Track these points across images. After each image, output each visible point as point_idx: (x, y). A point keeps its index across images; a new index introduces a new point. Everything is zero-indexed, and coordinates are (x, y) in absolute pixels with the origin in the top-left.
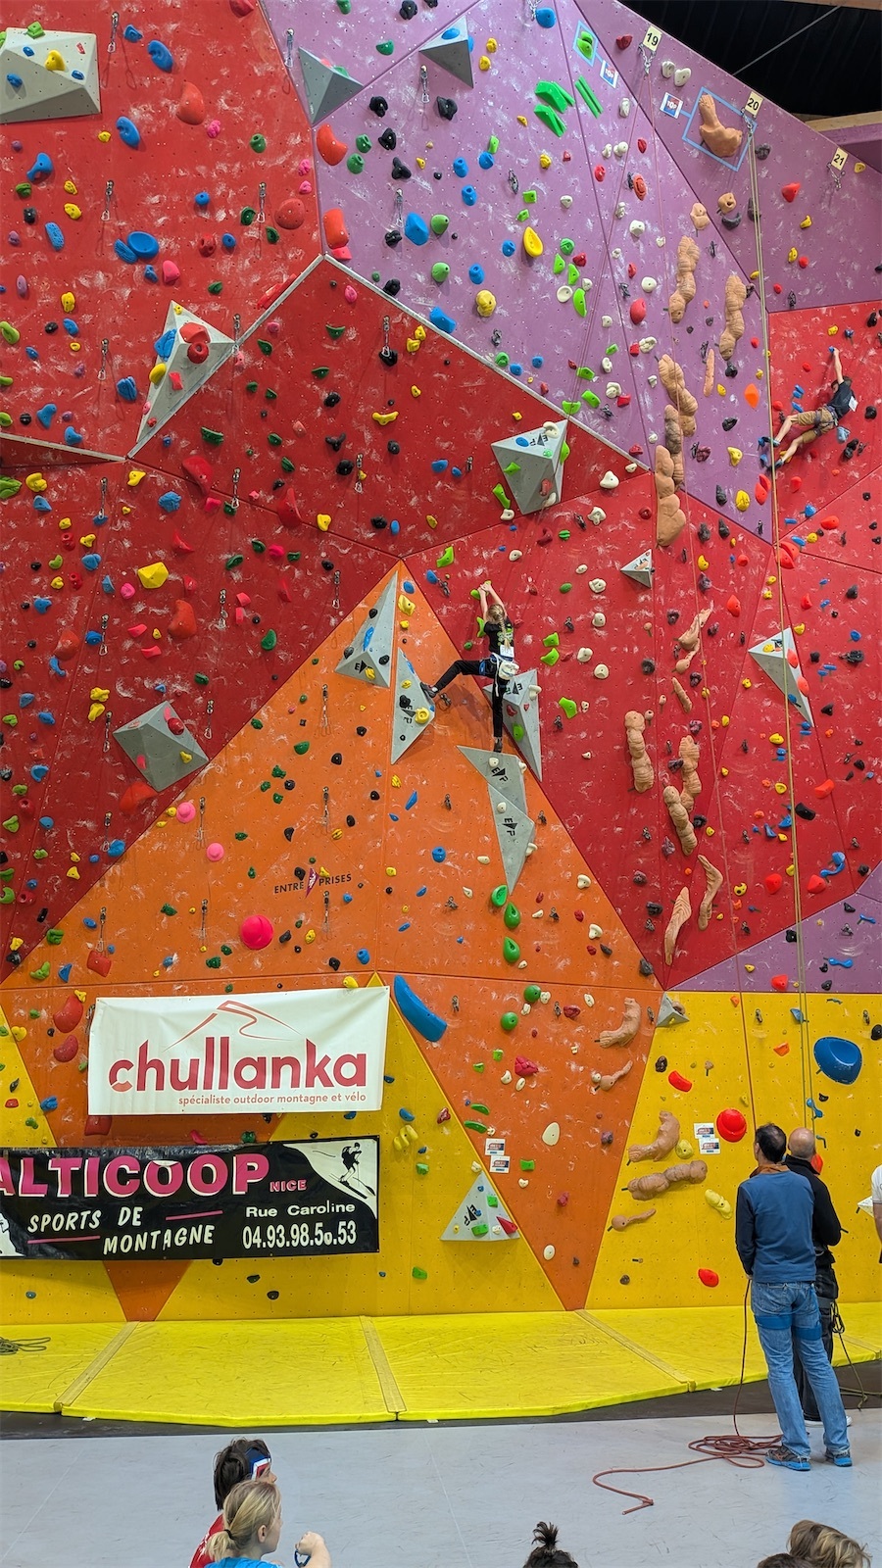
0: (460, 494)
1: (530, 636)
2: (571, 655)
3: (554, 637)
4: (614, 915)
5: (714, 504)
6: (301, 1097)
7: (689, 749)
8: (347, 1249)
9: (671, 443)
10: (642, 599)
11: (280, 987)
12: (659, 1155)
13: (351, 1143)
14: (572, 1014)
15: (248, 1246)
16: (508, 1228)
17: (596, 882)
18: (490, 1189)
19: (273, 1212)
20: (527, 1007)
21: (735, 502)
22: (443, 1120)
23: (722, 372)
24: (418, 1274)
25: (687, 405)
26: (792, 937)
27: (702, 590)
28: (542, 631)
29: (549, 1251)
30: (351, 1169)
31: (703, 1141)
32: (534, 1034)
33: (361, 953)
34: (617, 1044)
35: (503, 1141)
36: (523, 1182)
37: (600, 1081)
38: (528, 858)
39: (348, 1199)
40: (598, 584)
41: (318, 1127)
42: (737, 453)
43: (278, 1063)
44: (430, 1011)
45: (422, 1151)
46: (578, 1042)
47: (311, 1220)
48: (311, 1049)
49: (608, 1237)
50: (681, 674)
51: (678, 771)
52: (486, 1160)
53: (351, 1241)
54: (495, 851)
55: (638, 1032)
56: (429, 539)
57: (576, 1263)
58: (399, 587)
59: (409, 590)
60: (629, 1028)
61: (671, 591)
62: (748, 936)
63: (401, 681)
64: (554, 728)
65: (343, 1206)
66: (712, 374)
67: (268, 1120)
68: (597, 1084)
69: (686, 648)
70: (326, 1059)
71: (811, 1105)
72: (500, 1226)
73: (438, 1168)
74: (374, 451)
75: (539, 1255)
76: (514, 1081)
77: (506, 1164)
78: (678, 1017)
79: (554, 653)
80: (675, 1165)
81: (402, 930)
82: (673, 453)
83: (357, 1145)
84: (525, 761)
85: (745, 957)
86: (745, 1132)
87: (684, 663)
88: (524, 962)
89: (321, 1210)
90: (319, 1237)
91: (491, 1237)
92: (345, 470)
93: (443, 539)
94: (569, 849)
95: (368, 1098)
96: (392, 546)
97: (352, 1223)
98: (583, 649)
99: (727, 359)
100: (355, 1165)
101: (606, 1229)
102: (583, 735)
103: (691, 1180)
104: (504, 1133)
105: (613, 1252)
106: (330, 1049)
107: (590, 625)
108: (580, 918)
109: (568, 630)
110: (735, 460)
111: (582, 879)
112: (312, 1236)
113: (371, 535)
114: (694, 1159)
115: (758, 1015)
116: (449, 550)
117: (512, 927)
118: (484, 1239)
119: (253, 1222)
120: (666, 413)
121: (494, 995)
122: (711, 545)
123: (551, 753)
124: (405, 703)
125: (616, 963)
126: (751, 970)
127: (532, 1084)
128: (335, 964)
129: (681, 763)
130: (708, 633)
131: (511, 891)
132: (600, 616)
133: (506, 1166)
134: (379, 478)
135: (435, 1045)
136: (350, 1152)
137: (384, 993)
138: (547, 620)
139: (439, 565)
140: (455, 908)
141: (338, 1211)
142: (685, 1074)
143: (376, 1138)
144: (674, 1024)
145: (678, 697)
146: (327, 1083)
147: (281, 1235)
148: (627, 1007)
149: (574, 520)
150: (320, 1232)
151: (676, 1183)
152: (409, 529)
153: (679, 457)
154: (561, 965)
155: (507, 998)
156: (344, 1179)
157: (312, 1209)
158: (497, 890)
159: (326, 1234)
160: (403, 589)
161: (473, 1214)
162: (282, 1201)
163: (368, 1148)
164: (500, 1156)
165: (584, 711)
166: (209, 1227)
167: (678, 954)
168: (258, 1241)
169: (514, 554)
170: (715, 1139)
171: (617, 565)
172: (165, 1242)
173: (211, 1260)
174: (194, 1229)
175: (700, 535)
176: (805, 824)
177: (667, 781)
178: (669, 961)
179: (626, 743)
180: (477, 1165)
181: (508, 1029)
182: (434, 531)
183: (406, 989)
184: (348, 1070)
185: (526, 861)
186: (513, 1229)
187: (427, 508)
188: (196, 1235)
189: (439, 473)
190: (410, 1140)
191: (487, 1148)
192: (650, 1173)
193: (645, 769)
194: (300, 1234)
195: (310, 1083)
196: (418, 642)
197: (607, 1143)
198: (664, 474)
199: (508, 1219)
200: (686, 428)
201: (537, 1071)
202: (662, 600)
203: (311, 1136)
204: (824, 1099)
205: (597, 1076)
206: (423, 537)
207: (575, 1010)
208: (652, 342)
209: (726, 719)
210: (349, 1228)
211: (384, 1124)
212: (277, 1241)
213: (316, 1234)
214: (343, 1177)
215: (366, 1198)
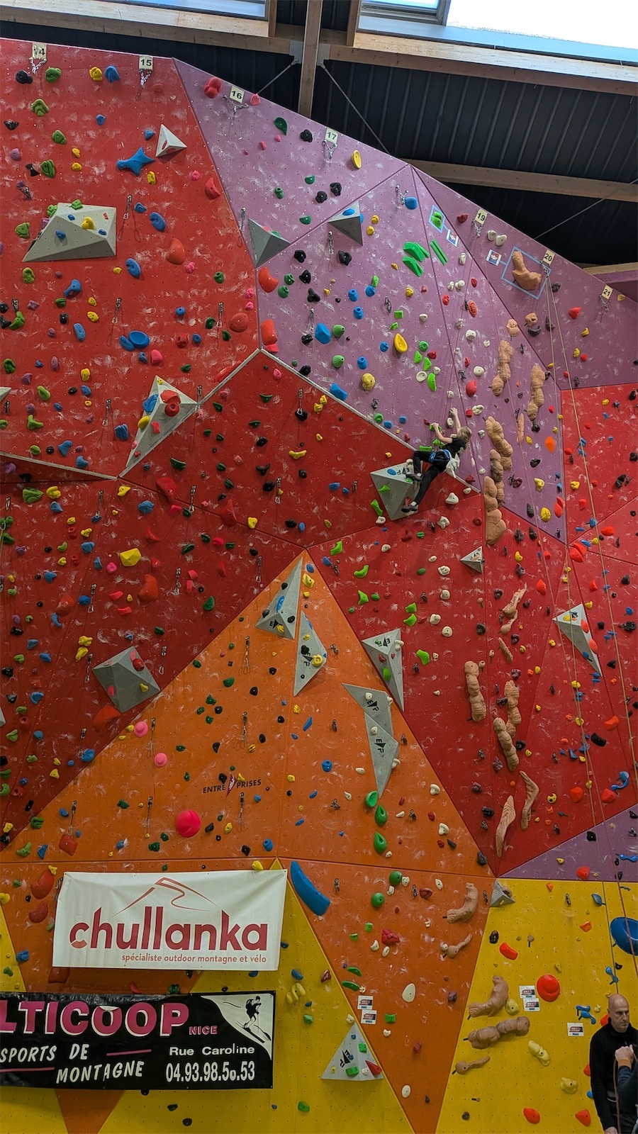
0: (348, 505)
1: (396, 605)
2: (425, 619)
3: (413, 606)
4: (457, 816)
5: (526, 517)
6: (216, 958)
7: (511, 688)
8: (247, 1085)
9: (495, 475)
10: (476, 581)
11: (204, 869)
12: (492, 1011)
13: (253, 996)
14: (426, 895)
15: (169, 1080)
16: (374, 1070)
17: (444, 790)
18: (361, 1037)
19: (190, 1052)
20: (392, 888)
21: (540, 515)
22: (325, 979)
23: (529, 429)
24: (303, 1108)
25: (506, 450)
26: (592, 837)
27: (519, 576)
28: (404, 601)
29: (406, 1090)
30: (253, 1018)
31: (526, 1000)
32: (397, 911)
33: (266, 842)
34: (460, 920)
35: (371, 998)
36: (387, 1032)
37: (447, 950)
38: (393, 770)
39: (248, 1043)
40: (445, 569)
41: (229, 983)
42: (541, 482)
43: (200, 929)
44: (317, 890)
45: (309, 1005)
46: (430, 917)
47: (220, 1059)
48: (225, 918)
49: (453, 1079)
50: (504, 635)
51: (504, 707)
52: (358, 1013)
53: (251, 1078)
54: (369, 764)
55: (476, 910)
56: (326, 535)
57: (427, 1101)
58: (303, 568)
59: (311, 570)
60: (470, 907)
61: (496, 576)
62: (559, 835)
63: (303, 634)
64: (413, 671)
65: (245, 1049)
66: (522, 430)
67: (190, 976)
68: (445, 953)
69: (508, 617)
70: (237, 928)
71: (609, 973)
72: (368, 1069)
73: (320, 1019)
74: (289, 476)
75: (398, 1093)
76: (381, 949)
77: (374, 1017)
78: (507, 900)
79: (413, 617)
80: (504, 1020)
81: (298, 824)
82: (496, 481)
83: (258, 998)
84: (391, 696)
85: (556, 852)
86: (559, 994)
87: (506, 627)
88: (390, 853)
89: (229, 1051)
90: (225, 1073)
91: (360, 1077)
92: (269, 488)
93: (335, 536)
94: (424, 764)
95: (268, 960)
96: (299, 540)
97: (252, 1063)
98: (434, 615)
99: (533, 420)
100: (255, 1014)
101: (452, 1072)
102: (434, 678)
103: (517, 1033)
104: (372, 991)
105: (456, 1091)
106: (240, 920)
107: (439, 598)
108: (432, 818)
109: (423, 601)
110: (540, 487)
111: (434, 788)
112: (220, 1072)
113: (285, 532)
114: (519, 1015)
115: (567, 898)
116: (339, 544)
117: (381, 824)
118: (355, 1079)
119: (175, 1060)
120: (491, 454)
121: (366, 878)
122: (524, 544)
123: (411, 690)
124: (305, 650)
125: (459, 854)
126: (561, 862)
127: (395, 951)
128: (246, 851)
129: (507, 700)
130: (523, 606)
131: (380, 795)
132: (446, 592)
133: (374, 1019)
134: (292, 494)
135: (320, 918)
136: (253, 1004)
137: (282, 875)
138: (408, 593)
139: (332, 553)
140: (338, 808)
141: (241, 1052)
142: (513, 945)
143: (273, 993)
144: (504, 905)
145: (503, 652)
146: (237, 947)
147: (196, 1072)
148: (468, 890)
149: (428, 525)
150: (227, 1070)
151: (507, 1035)
152: (312, 528)
153: (501, 484)
154: (417, 855)
155: (377, 881)
156: (247, 1026)
157: (221, 1050)
158: (370, 794)
159: (231, 1071)
160: (306, 570)
161: (347, 1058)
162: (197, 1043)
163: (266, 1000)
164: (369, 1010)
165: (435, 660)
166: (141, 1063)
167: (506, 849)
168: (178, 1076)
169: (385, 547)
170: (535, 999)
171: (458, 556)
172: (105, 1074)
173: (140, 1091)
174: (128, 1064)
175: (516, 537)
176: (598, 749)
177: (496, 714)
178: (499, 854)
179: (465, 685)
180: (351, 1017)
181: (377, 906)
182: (329, 530)
183: (299, 872)
184: (254, 937)
185: (392, 773)
186: (379, 1071)
187: (324, 514)
188: (129, 1069)
189: (334, 490)
190: (299, 995)
191: (359, 1003)
192: (485, 1026)
193: (479, 704)
194: (211, 1071)
195: (223, 947)
196: (316, 607)
197: (453, 1001)
198: (491, 495)
199: (375, 1062)
200: (505, 465)
201: (398, 941)
202: (490, 582)
203: (223, 990)
204: (618, 967)
205: (445, 946)
206: (321, 534)
207: (428, 892)
208: (481, 408)
209: (538, 669)
210: (249, 1067)
211: (280, 982)
212: (193, 1076)
213: (224, 1071)
214: (246, 1024)
215: (263, 1042)
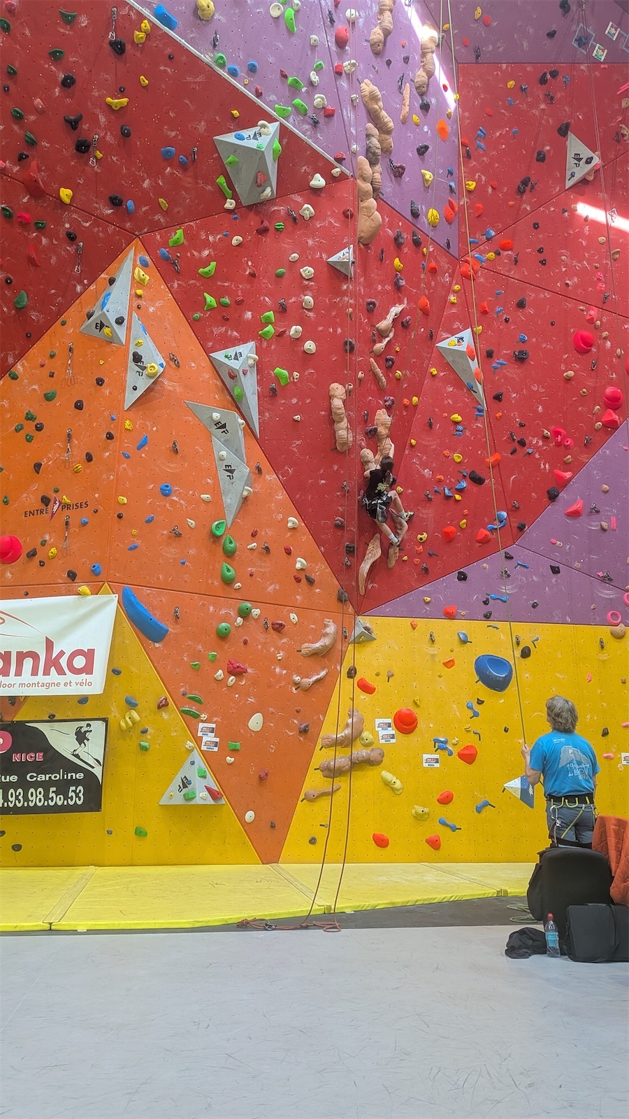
0: (188, 181)
1: (250, 313)
2: (284, 332)
3: (271, 314)
4: (317, 552)
5: (409, 217)
6: (38, 683)
7: (383, 417)
8: (75, 809)
9: (371, 155)
10: (345, 287)
11: (26, 595)
12: (348, 742)
13: (84, 724)
14: (278, 628)
16: (214, 795)
17: (303, 525)
18: (200, 762)
19: (14, 778)
20: (240, 620)
21: (427, 217)
22: (162, 706)
23: (417, 105)
24: (140, 833)
25: (385, 124)
26: (462, 577)
27: (398, 288)
28: (259, 308)
29: (250, 816)
30: (83, 745)
31: (382, 733)
32: (245, 642)
33: (94, 566)
34: (315, 654)
35: (214, 726)
36: (230, 760)
37: (299, 683)
38: (245, 499)
39: (78, 769)
40: (307, 271)
41: (56, 709)
42: (428, 175)
43: (21, 656)
44: (155, 619)
45: (145, 732)
46: (282, 651)
47: (46, 785)
48: (49, 645)
49: (301, 807)
50: (378, 356)
51: (373, 437)
52: (198, 741)
53: (79, 803)
54: (216, 491)
55: (333, 646)
56: (162, 220)
57: (273, 826)
58: (135, 261)
59: (145, 265)
60: (325, 641)
61: (369, 284)
62: (426, 574)
63: (136, 339)
64: (270, 393)
65: (74, 775)
66: (407, 103)
67: (13, 704)
68: (297, 685)
69: (382, 335)
70: (62, 653)
71: (470, 708)
72: (207, 793)
73: (157, 746)
74: (109, 134)
75: (241, 819)
76: (225, 679)
77: (216, 744)
78: (367, 637)
79: (270, 328)
80: (360, 752)
81: (131, 549)
82: (372, 164)
83: (89, 725)
84: (243, 418)
85: (422, 591)
86: (416, 726)
87: (380, 346)
88: (239, 584)
89: (56, 777)
90: (52, 798)
91: (198, 801)
92: (83, 148)
93: (175, 223)
94: (281, 495)
95: (94, 684)
96: (129, 224)
97: (80, 788)
98: (294, 327)
99: (422, 95)
100: (85, 741)
101: (300, 799)
102: (294, 401)
103: (369, 763)
104: (215, 719)
105: (305, 818)
106: (65, 646)
107: (300, 306)
108: (288, 552)
109: (282, 310)
110: (427, 181)
111: (291, 521)
112: (46, 797)
113: (110, 212)
114: (373, 747)
115: (431, 636)
116: (180, 232)
117: (230, 555)
118: (193, 802)
120: (367, 129)
121: (211, 608)
122: (406, 250)
123: (267, 414)
124: (137, 358)
125: (318, 590)
126: (427, 601)
127: (241, 681)
128: (72, 576)
129: (376, 430)
130: (401, 323)
131: (229, 525)
132: (309, 299)
133: (216, 746)
134: (114, 159)
135: (157, 645)
136: (83, 730)
137: (113, 600)
138: (264, 299)
139: (171, 244)
140: (179, 535)
141: (69, 778)
142: (371, 680)
143: (105, 720)
144: (363, 641)
145: (375, 375)
146: (61, 672)
147: (20, 797)
148: (326, 626)
149: (288, 214)
150: (54, 795)
151: (359, 764)
152: (144, 209)
153: (378, 168)
154: (271, 589)
155: (223, 612)
156: (76, 753)
157: (48, 776)
158: (216, 523)
159: (58, 797)
160: (138, 263)
161: (185, 783)
162: (21, 769)
164: (210, 737)
165: (296, 380)
167: (370, 587)
168: (0, 801)
169: (236, 240)
170: (391, 731)
171: (324, 256)
175: (396, 239)
176: (475, 488)
177: (363, 444)
178: (362, 591)
179: (330, 410)
180: (190, 744)
181: (223, 637)
182: (166, 213)
183: (132, 598)
184: (80, 662)
185: (243, 503)
186: (219, 796)
187: (159, 192)
189: (169, 160)
190: (134, 723)
191: (200, 730)
192: (341, 758)
193: (343, 431)
194: (37, 796)
195: (46, 673)
196: (151, 309)
197: (304, 731)
198: (364, 180)
199: (215, 787)
200: (384, 145)
201: (246, 671)
202: (362, 290)
203: (49, 717)
204: (480, 702)
205: (297, 678)
206: (156, 217)
207: (281, 625)
208: (354, 65)
209: (415, 399)
210: (78, 791)
211: (113, 709)
212: (17, 801)
213: (50, 797)
214: (75, 750)
215: (93, 768)
